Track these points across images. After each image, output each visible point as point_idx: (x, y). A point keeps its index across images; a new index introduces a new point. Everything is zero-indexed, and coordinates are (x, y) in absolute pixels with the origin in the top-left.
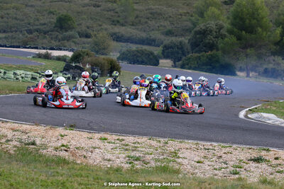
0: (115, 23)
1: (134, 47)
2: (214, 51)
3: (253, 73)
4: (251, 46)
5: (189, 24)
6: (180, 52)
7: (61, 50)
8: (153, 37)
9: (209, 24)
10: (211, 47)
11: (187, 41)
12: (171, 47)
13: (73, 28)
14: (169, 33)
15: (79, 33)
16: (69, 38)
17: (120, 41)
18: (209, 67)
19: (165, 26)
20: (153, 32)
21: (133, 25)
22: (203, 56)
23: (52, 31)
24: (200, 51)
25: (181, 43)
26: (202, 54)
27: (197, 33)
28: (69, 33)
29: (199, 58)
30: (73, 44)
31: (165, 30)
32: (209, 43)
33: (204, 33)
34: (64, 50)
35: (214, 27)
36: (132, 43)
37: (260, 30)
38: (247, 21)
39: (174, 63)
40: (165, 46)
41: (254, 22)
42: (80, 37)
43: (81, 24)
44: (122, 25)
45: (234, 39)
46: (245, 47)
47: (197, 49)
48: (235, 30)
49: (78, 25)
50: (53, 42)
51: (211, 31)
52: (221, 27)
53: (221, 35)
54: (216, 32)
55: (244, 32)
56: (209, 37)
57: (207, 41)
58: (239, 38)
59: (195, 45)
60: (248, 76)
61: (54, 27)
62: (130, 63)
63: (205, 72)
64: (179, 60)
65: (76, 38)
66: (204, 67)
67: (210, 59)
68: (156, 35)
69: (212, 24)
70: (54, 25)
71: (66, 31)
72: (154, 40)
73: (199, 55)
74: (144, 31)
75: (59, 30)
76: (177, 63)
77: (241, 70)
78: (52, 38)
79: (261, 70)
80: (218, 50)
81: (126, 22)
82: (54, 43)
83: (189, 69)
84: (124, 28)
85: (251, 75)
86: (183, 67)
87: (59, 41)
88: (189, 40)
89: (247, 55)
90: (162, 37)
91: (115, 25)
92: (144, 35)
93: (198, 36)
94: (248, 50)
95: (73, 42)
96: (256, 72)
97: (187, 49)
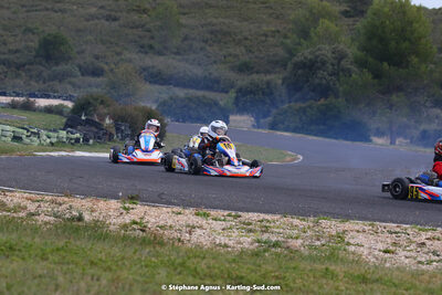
0: (147, 49)
1: (181, 93)
2: (331, 99)
3: (402, 140)
4: (399, 89)
5: (281, 52)
6: (268, 101)
7: (48, 97)
8: (216, 74)
9: (319, 49)
10: (325, 91)
11: (280, 82)
12: (251, 92)
13: (70, 58)
14: (244, 68)
15: (80, 67)
16: (61, 77)
17: (155, 83)
18: (322, 127)
19: (236, 56)
20: (215, 66)
21: (178, 53)
22: (310, 107)
23: (31, 64)
24: (304, 99)
25: (268, 83)
26: (308, 103)
27: (297, 66)
28: (63, 67)
29: (304, 110)
30: (69, 87)
31: (238, 63)
32: (320, 85)
33: (311, 66)
34: (55, 97)
35: (329, 55)
36: (177, 85)
37: (415, 60)
38: (393, 44)
39: (257, 119)
40: (240, 91)
41: (405, 45)
42: (83, 75)
43: (83, 52)
44: (160, 53)
45: (368, 76)
46: (387, 91)
47: (298, 95)
48: (370, 59)
49: (78, 53)
50: (33, 83)
51: (324, 63)
52: (341, 57)
53: (343, 70)
54: (333, 65)
55: (385, 64)
56: (320, 73)
57: (317, 81)
58: (377, 75)
59: (295, 88)
60: (393, 143)
61: (35, 57)
62: (178, 121)
63: (316, 135)
64: (265, 117)
65: (75, 77)
66: (313, 127)
67: (323, 113)
68: (221, 71)
69: (326, 51)
70: (34, 53)
71: (57, 64)
72: (217, 81)
73: (303, 105)
74: (199, 65)
75: (44, 62)
76: (262, 121)
77: (380, 134)
78: (31, 77)
79: (416, 133)
80: (337, 97)
81: (166, 48)
82: (35, 86)
83: (286, 130)
84: (162, 58)
85: (397, 142)
86: (273, 127)
87: (44, 83)
88: (284, 79)
89: (391, 107)
90: (232, 75)
91: (146, 53)
92: (198, 71)
93: (300, 72)
94: (394, 98)
95: (70, 83)
96: (405, 138)
97: (280, 96)
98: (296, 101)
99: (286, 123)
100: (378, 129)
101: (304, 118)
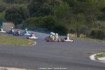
2: (50, 16)
3: (82, 35)
4: (81, 11)
6: (21, 16)
10: (47, 12)
11: (26, 7)
12: (13, 12)
22: (40, 19)
24: (37, 16)
25: (21, 8)
29: (37, 21)
32: (45, 9)
39: (16, 25)
40: (8, 11)
46: (76, 13)
47: (35, 14)
53: (56, 2)
56: (45, 4)
57: (44, 7)
59: (33, 11)
60: (78, 36)
63: (43, 32)
64: (19, 23)
67: (46, 22)
73: (37, 18)
76: (18, 25)
77: (72, 32)
79: (89, 32)
80: (53, 14)
85: (80, 36)
88: (28, 6)
89: (78, 19)
93: (36, 3)
94: (79, 15)
96: (84, 34)
97: (26, 14)
98: (34, 16)
99: (29, 27)
100: (71, 30)
101: (37, 24)
